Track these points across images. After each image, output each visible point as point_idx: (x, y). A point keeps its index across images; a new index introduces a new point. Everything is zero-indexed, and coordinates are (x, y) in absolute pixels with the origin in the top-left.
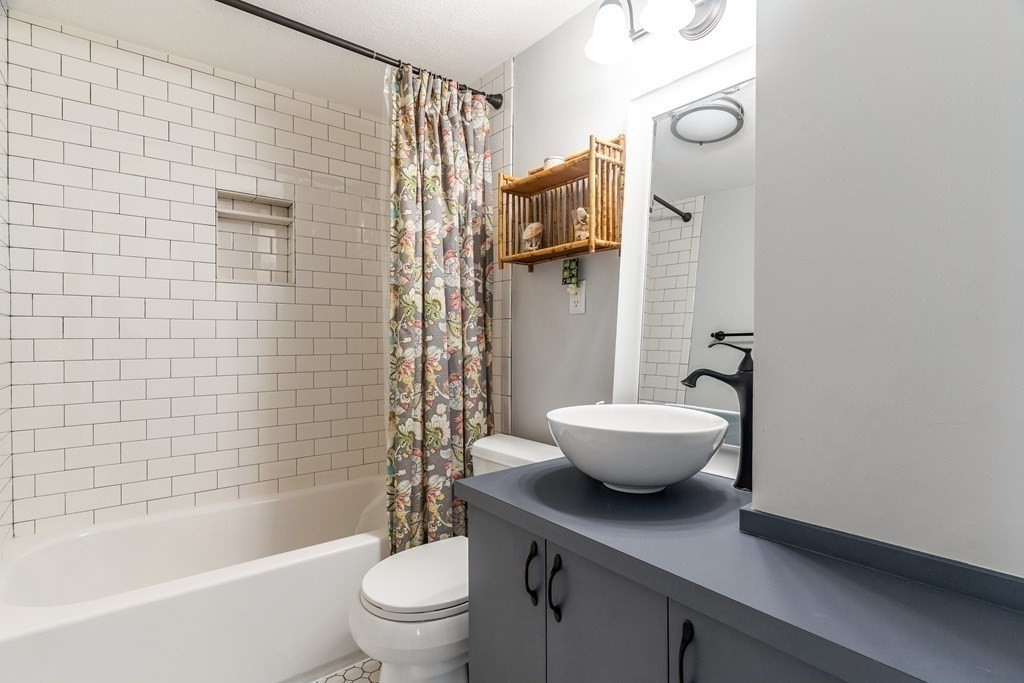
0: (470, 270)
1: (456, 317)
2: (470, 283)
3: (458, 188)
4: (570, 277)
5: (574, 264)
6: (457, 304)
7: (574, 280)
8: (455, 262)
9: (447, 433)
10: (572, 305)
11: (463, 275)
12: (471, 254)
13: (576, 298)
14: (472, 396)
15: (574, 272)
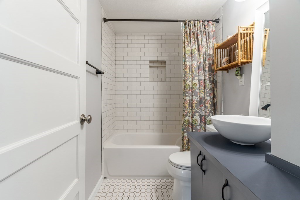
0: (207, 74)
1: (202, 88)
2: (207, 78)
3: (203, 50)
4: (238, 73)
5: (239, 69)
6: (202, 84)
7: (239, 74)
8: (202, 72)
9: (199, 122)
10: (240, 83)
11: (205, 76)
12: (207, 69)
13: (241, 80)
14: (207, 111)
15: (239, 72)
